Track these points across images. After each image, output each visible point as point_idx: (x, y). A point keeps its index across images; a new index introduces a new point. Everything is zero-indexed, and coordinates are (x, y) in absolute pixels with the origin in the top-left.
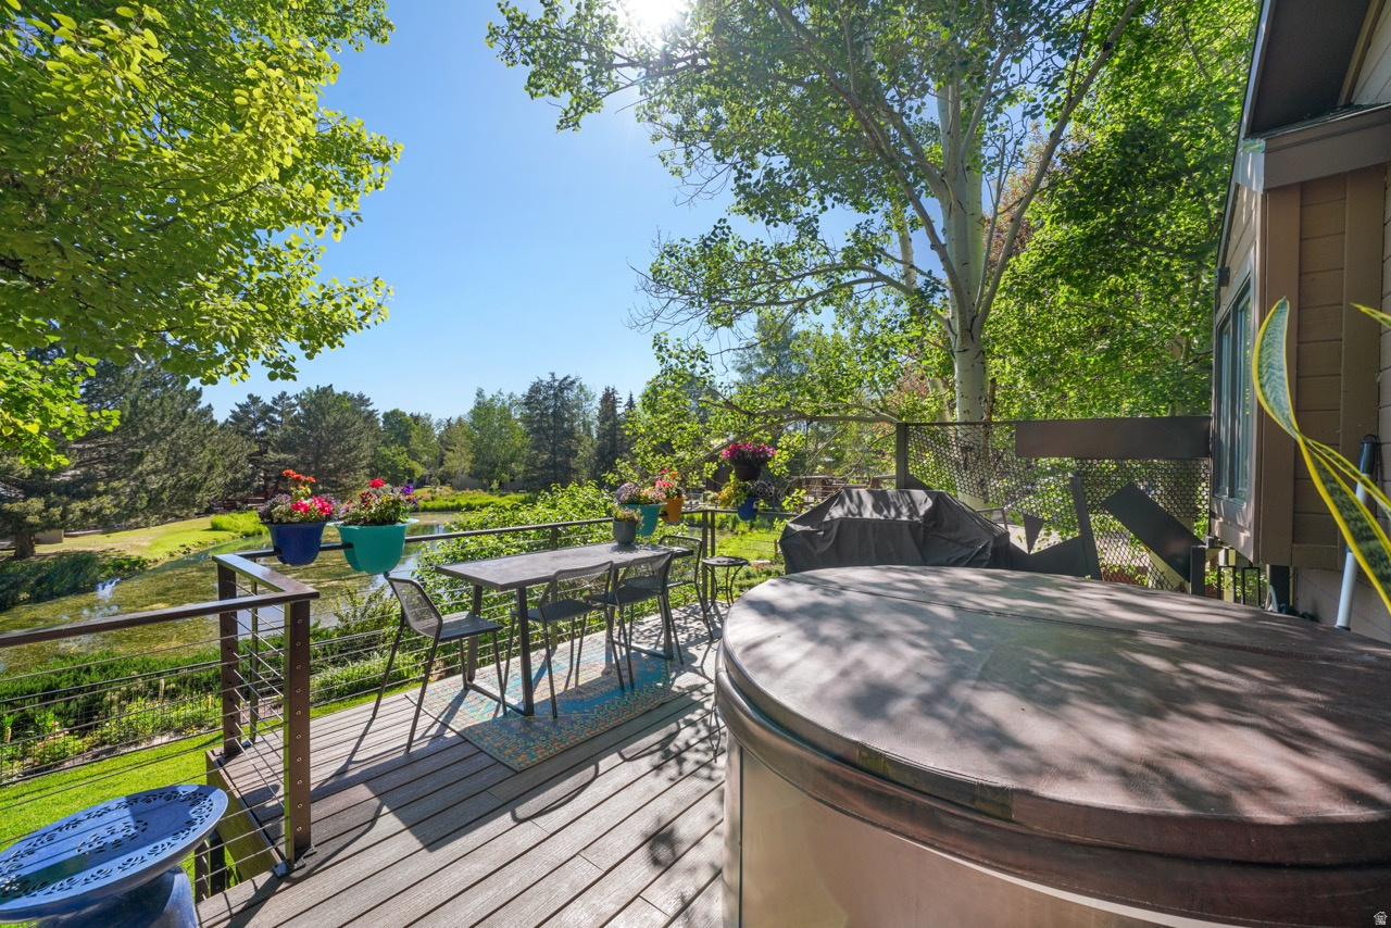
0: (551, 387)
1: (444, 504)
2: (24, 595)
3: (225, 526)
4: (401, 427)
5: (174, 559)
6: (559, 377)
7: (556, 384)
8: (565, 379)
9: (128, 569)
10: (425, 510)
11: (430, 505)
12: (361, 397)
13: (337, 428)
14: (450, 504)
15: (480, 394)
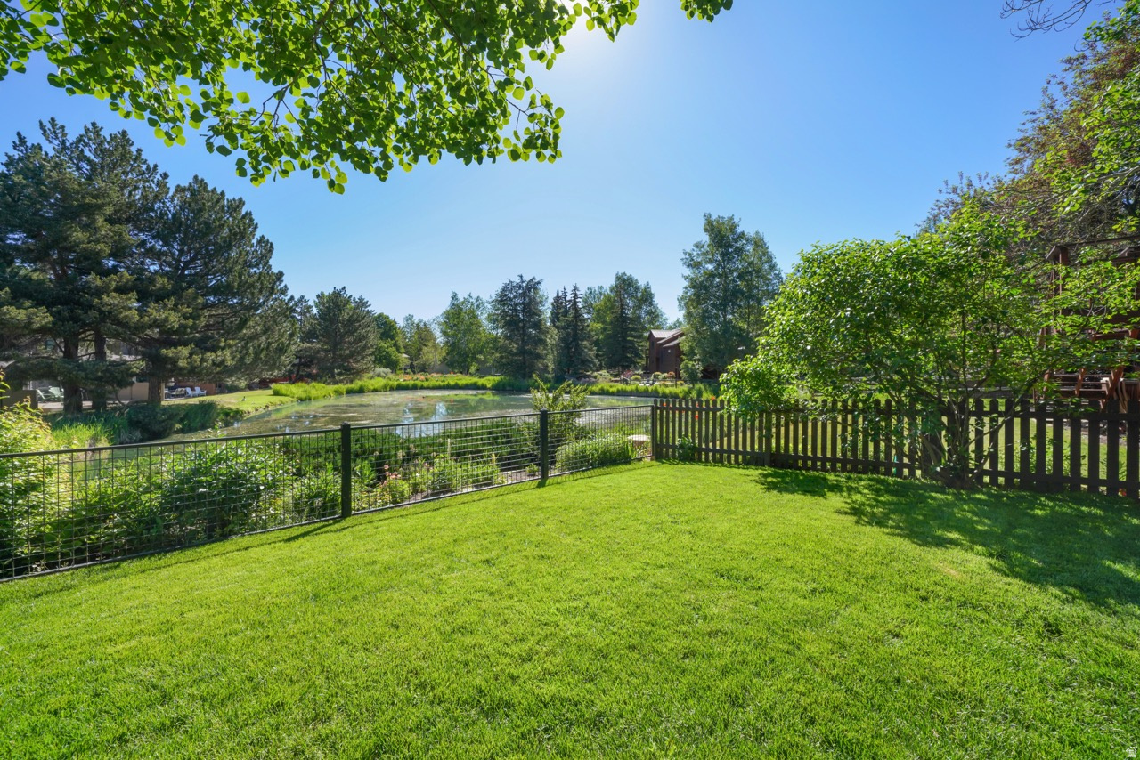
0: (520, 287)
1: (437, 383)
2: (178, 426)
3: (284, 392)
4: (386, 328)
5: (258, 413)
6: (527, 278)
7: (524, 285)
8: (531, 280)
9: (232, 416)
10: (422, 388)
11: (426, 384)
12: (361, 299)
13: (351, 321)
14: (442, 384)
15: (454, 297)
